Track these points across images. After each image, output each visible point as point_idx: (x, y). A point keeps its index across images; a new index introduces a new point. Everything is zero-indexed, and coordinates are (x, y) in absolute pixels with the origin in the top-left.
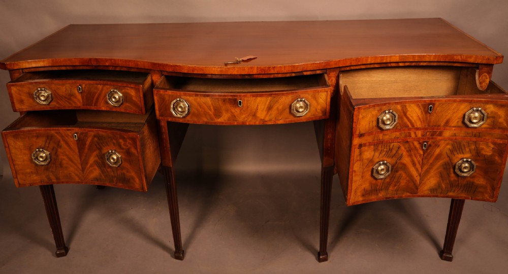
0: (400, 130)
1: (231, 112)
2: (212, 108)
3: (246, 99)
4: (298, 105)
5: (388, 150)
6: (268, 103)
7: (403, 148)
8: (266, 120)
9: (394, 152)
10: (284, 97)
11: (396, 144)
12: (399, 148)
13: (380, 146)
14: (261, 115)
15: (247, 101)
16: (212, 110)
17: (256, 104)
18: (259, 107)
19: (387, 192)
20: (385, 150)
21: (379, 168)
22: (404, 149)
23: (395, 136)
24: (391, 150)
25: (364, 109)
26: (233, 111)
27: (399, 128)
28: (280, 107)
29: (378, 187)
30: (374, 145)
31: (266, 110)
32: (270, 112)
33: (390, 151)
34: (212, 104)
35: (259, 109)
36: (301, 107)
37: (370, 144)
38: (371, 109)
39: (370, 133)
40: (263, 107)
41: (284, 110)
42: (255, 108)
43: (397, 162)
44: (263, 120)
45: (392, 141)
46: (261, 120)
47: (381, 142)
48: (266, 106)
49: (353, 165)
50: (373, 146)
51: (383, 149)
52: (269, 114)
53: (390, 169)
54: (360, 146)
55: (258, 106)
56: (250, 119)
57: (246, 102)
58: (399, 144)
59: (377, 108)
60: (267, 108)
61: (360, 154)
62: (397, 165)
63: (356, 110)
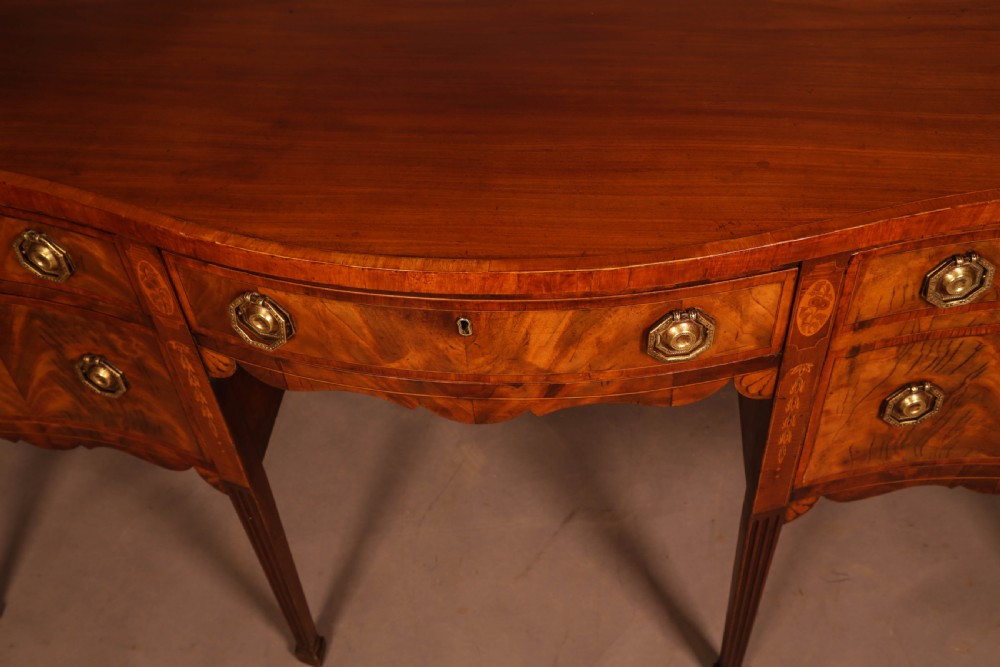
0: (992, 304)
1: (437, 348)
2: (366, 331)
3: (484, 314)
4: (674, 331)
5: (942, 355)
6: (562, 327)
7: (990, 349)
8: (557, 371)
9: (960, 359)
10: (622, 310)
11: (971, 341)
12: (977, 349)
13: (919, 346)
14: (541, 356)
15: (489, 320)
16: (369, 337)
17: (524, 331)
18: (533, 339)
19: (918, 452)
20: (934, 355)
21: (907, 402)
22: (993, 352)
23: (972, 319)
24: (951, 355)
25: (882, 256)
26: (441, 346)
27: (990, 299)
28: (609, 337)
29: (893, 442)
30: (899, 346)
31: (556, 347)
32: (572, 351)
33: (947, 359)
34: (366, 322)
35: (532, 342)
36: (684, 338)
37: (886, 343)
38: (906, 255)
39: (889, 317)
40: (545, 337)
41: (620, 342)
42: (520, 338)
43: (963, 384)
44: (548, 371)
45: (963, 332)
46: (539, 370)
47: (925, 337)
48: (556, 337)
49: (825, 397)
50: (893, 350)
51: (926, 352)
52: (570, 355)
53: (939, 403)
54: (855, 351)
55: (527, 334)
56: (502, 367)
57: (483, 323)
58: (980, 339)
59: (928, 251)
60: (560, 339)
61: (851, 370)
62: (963, 390)
63: (855, 260)
